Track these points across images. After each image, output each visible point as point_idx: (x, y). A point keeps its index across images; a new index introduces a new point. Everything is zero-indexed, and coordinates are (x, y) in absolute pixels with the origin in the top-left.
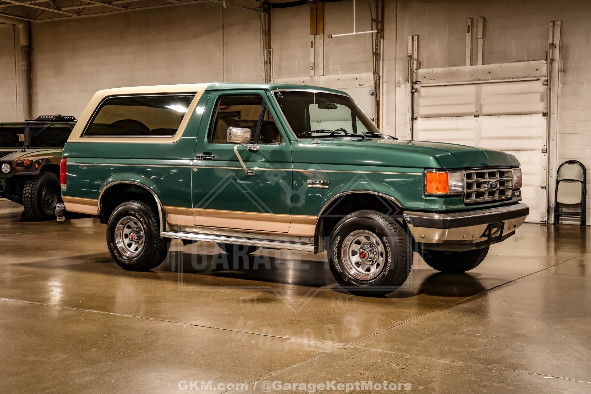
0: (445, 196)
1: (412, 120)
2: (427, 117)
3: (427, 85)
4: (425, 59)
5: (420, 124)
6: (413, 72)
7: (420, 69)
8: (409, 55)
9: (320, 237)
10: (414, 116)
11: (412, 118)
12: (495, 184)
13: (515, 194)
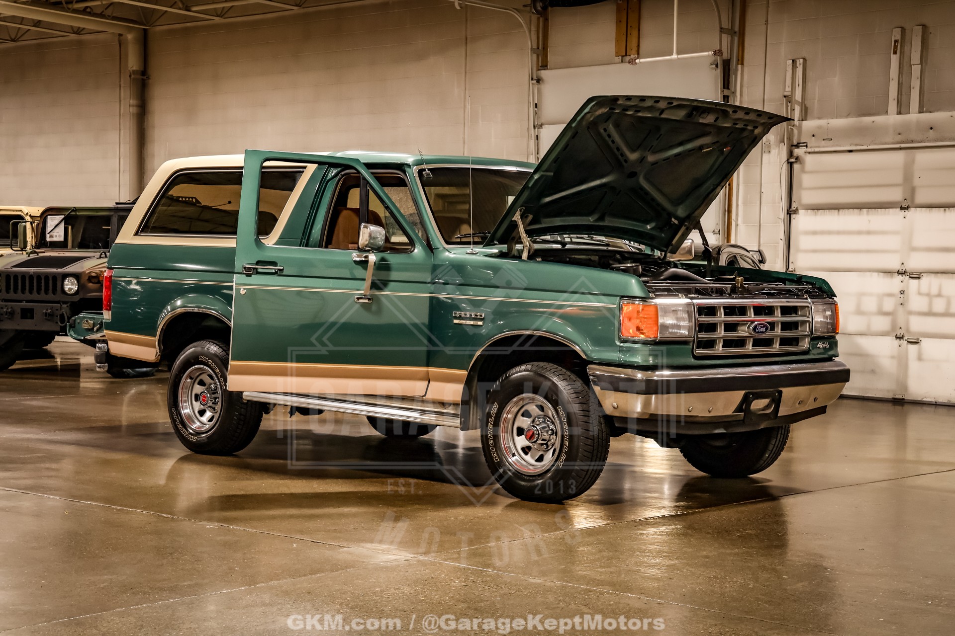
0: (653, 343)
1: (788, 214)
2: (816, 208)
3: (817, 150)
4: (816, 102)
5: (803, 221)
6: (793, 126)
7: (806, 120)
8: (786, 94)
9: (474, 404)
10: (792, 207)
11: (788, 210)
12: (765, 326)
13: (818, 346)
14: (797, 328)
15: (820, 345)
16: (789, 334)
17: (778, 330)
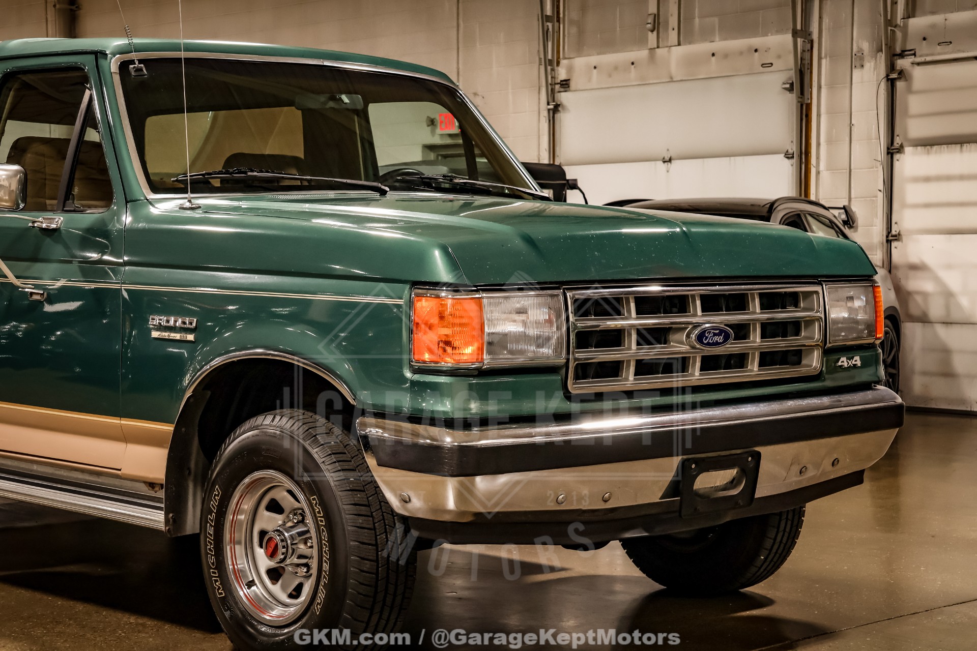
0: (476, 373)
1: (888, 153)
2: (928, 143)
3: (929, 59)
5: (910, 163)
6: (895, 26)
7: (914, 16)
10: (895, 144)
11: (888, 149)
12: (722, 331)
13: (840, 363)
14: (797, 333)
15: (844, 361)
16: (779, 344)
17: (756, 338)
